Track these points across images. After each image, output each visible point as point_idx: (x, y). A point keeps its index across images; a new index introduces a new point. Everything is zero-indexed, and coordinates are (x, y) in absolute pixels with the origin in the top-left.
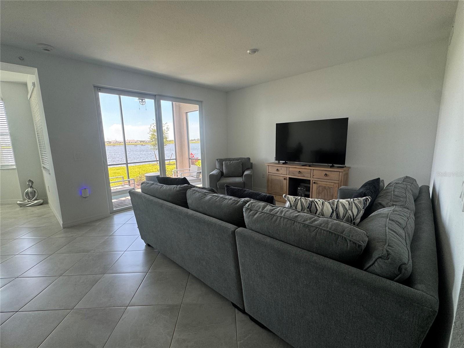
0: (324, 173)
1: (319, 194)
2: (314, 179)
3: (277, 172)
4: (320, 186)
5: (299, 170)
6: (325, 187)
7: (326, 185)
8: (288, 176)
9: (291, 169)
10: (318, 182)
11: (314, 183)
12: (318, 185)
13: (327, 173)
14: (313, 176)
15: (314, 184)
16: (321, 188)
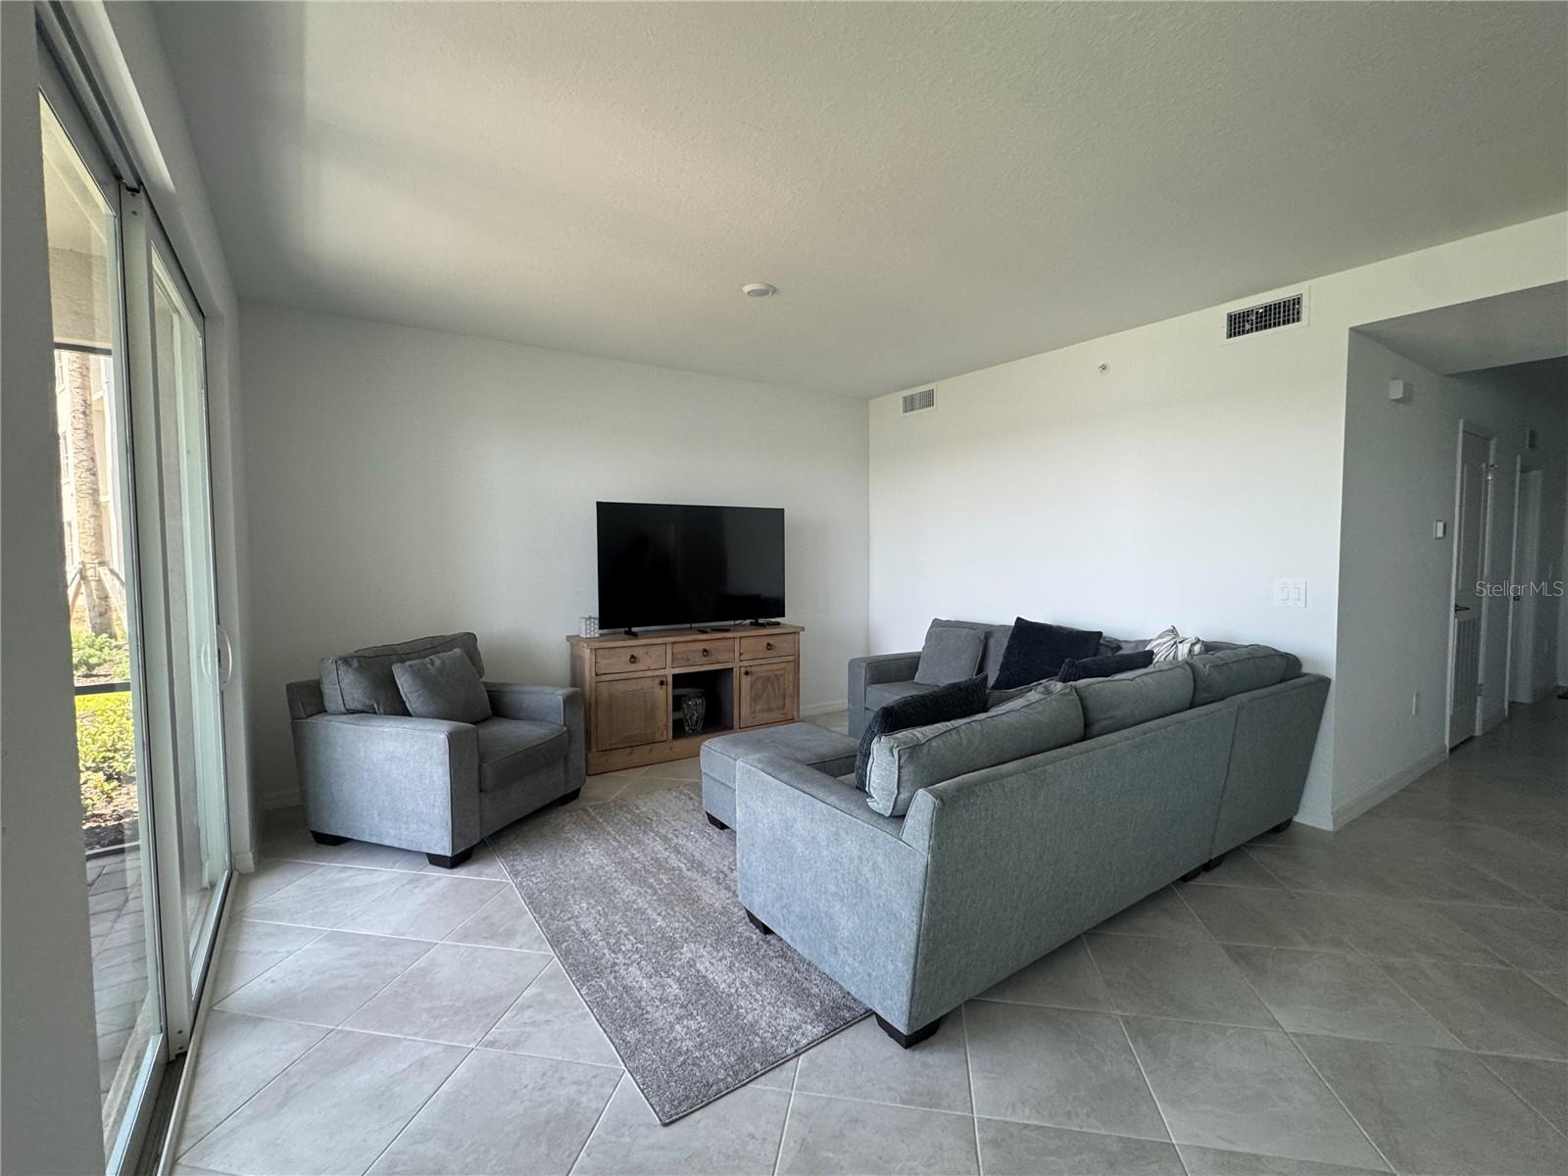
0: (765, 641)
1: (755, 701)
2: (742, 664)
3: (633, 667)
4: (758, 679)
5: (701, 646)
6: (768, 679)
7: (772, 670)
8: (670, 672)
9: (679, 648)
10: (753, 669)
11: (747, 673)
12: (753, 678)
13: (771, 641)
14: (741, 654)
15: (744, 677)
16: (759, 684)
